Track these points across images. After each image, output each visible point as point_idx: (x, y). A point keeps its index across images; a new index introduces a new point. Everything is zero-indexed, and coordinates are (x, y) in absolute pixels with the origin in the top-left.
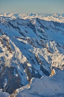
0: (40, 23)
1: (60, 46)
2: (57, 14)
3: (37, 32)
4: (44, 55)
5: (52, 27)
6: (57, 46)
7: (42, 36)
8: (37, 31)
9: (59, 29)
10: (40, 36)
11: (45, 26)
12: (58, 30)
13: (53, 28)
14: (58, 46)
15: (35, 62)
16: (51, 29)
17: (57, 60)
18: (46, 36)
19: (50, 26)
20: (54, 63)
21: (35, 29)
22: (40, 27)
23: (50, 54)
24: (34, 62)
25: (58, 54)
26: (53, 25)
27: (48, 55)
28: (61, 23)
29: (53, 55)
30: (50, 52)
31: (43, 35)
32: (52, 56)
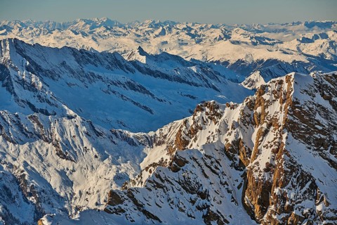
0: (25, 57)
1: (99, 134)
2: (88, 22)
3: (17, 89)
4: (44, 170)
5: (68, 68)
6: (91, 132)
7: (34, 101)
8: (15, 84)
9: (93, 75)
10: (29, 103)
11: (44, 66)
12: (92, 77)
13: (72, 72)
14: (94, 135)
15: (14, 193)
16: (66, 76)
17: (91, 184)
18: (49, 102)
19: (63, 64)
20: (80, 193)
21: (9, 78)
22: (28, 69)
23: (65, 164)
24: (10, 195)
25: (96, 162)
26: (72, 63)
27: (60, 168)
28: (102, 53)
29: (76, 165)
30: (64, 157)
31: (39, 97)
32: (74, 171)
